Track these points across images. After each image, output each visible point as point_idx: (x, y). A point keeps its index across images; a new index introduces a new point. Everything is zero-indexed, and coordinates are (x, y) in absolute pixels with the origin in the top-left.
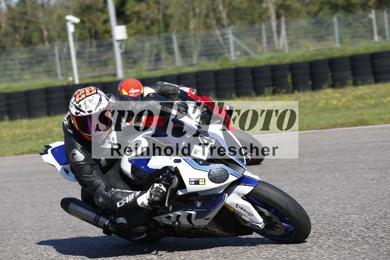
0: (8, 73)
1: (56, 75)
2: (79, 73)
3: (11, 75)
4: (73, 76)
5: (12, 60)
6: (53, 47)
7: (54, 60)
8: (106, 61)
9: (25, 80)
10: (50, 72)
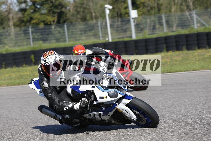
0: (73, 36)
1: (99, 37)
2: (112, 36)
3: (75, 37)
4: (108, 37)
5: (76, 29)
6: (98, 21)
7: (98, 29)
8: (126, 29)
9: (83, 40)
10: (96, 35)
